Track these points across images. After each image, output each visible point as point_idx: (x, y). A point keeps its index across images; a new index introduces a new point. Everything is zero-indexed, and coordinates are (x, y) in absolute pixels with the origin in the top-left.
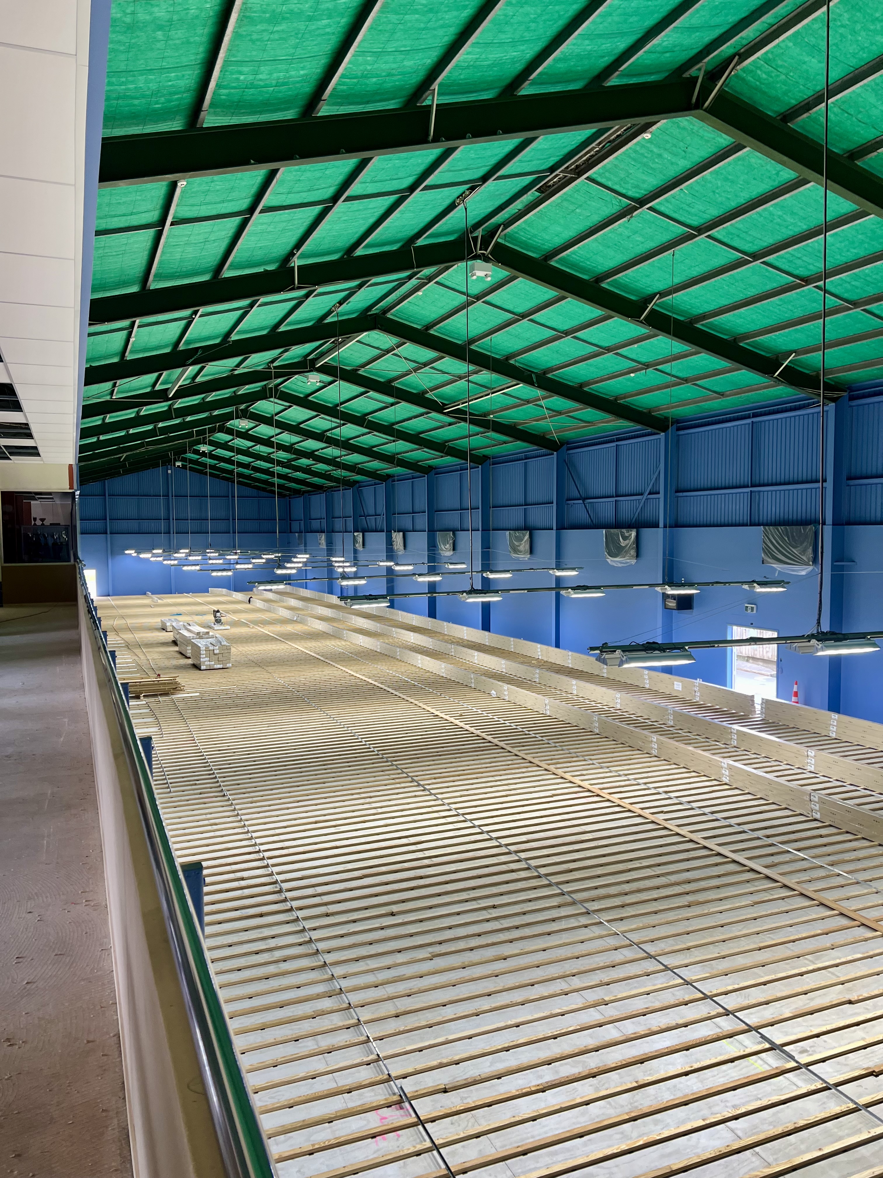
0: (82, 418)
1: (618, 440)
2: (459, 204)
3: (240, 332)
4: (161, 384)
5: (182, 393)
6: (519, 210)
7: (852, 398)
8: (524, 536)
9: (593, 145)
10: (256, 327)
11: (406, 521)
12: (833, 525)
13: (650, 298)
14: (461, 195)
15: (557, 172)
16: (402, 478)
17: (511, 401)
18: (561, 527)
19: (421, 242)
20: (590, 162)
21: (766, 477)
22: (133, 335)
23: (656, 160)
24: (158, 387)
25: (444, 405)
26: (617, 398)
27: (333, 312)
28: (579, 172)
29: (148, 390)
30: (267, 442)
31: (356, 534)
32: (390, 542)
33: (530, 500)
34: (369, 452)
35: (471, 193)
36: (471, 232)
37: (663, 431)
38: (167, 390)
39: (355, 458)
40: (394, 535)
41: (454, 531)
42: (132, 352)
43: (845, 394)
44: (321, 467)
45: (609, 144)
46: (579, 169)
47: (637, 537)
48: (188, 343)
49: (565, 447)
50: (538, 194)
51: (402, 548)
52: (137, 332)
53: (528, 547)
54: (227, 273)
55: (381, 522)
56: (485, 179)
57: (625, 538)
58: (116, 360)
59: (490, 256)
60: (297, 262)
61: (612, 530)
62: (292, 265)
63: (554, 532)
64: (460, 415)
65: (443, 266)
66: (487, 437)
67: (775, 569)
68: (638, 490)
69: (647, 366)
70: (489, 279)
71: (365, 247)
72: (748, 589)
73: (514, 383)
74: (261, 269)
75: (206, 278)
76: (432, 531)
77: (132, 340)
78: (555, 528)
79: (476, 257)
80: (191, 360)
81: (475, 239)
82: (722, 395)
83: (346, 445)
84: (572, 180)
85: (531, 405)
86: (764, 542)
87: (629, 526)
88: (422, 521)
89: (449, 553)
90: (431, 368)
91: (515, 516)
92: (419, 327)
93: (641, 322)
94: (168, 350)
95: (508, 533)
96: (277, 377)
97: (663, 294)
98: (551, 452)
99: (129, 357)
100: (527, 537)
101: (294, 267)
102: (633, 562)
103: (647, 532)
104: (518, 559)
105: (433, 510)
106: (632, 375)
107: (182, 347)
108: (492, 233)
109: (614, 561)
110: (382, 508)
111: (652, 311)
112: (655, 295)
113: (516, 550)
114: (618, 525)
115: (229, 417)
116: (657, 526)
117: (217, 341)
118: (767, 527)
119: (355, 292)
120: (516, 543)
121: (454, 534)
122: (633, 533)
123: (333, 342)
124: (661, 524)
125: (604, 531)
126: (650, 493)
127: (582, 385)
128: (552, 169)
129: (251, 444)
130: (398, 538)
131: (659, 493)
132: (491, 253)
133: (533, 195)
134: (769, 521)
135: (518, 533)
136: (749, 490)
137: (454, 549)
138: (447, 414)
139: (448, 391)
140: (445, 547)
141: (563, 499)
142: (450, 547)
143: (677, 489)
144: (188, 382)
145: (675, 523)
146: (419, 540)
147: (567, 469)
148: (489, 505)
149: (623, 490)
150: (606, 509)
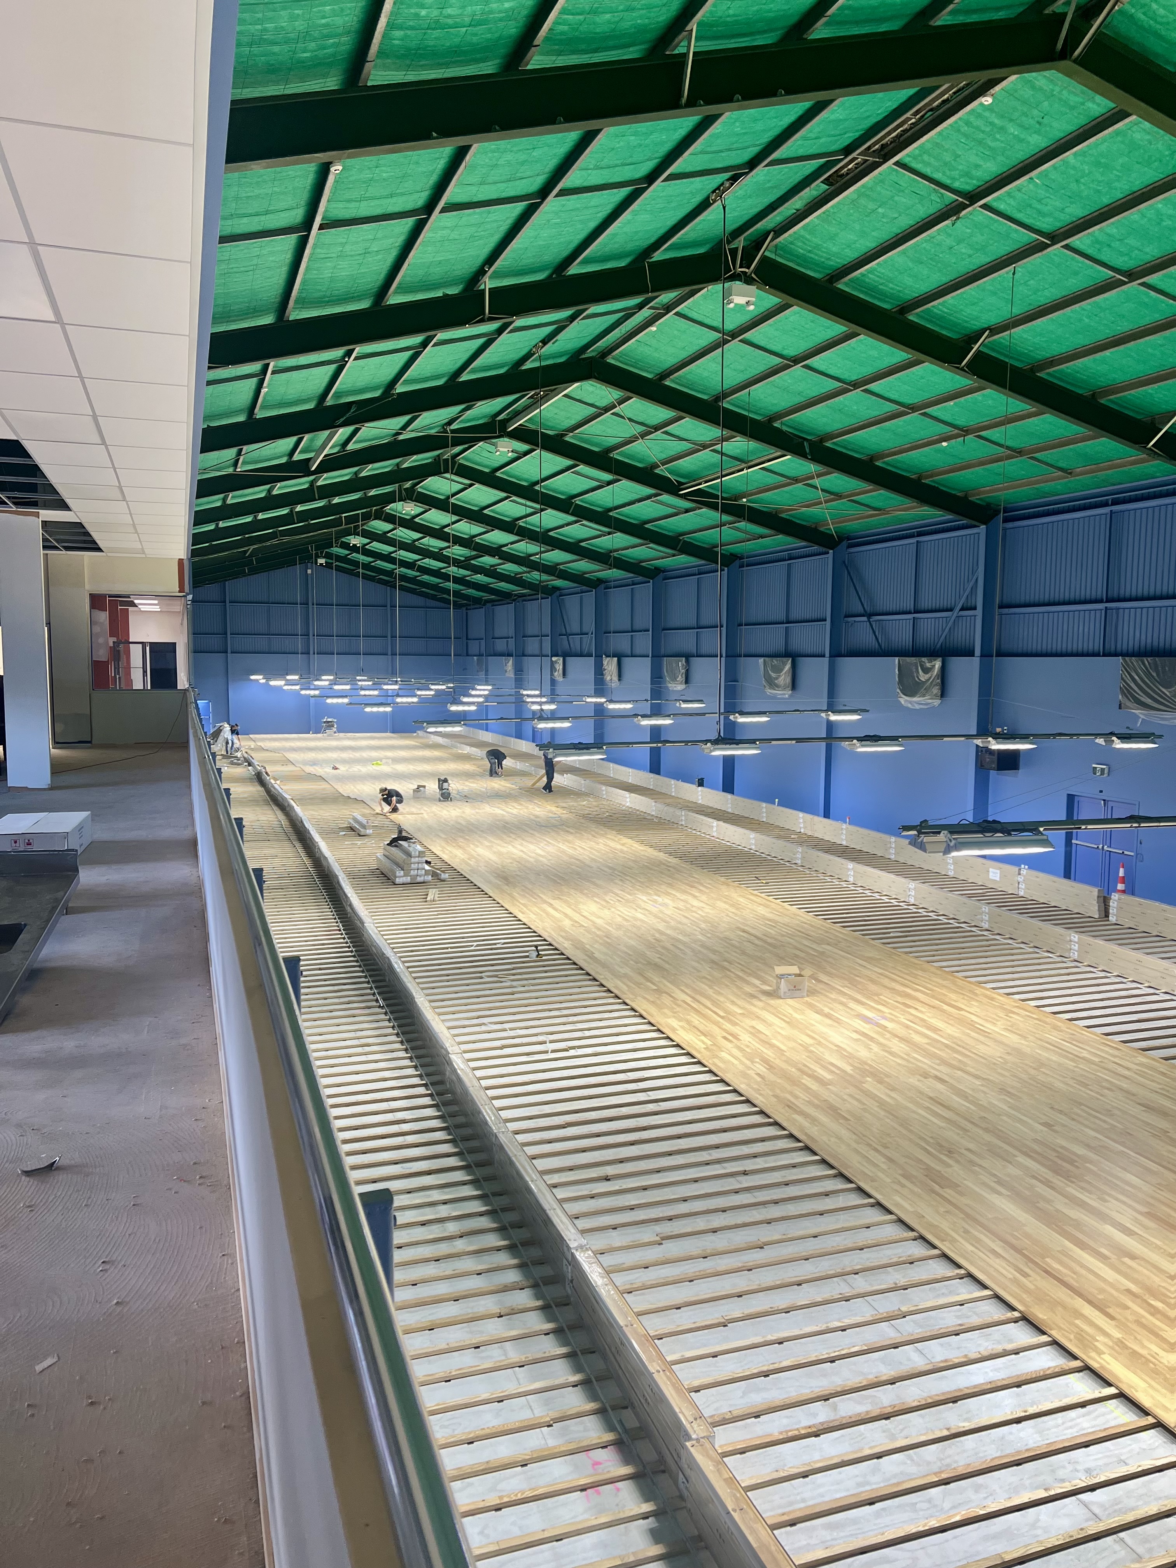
0: (197, 497)
1: (920, 534)
2: (715, 201)
3: (408, 382)
4: (301, 452)
5: (330, 464)
6: (798, 210)
8: (785, 664)
9: (908, 115)
10: (429, 375)
11: (621, 643)
13: (976, 336)
14: (718, 188)
15: (854, 155)
16: (619, 585)
17: (772, 479)
18: (836, 653)
19: (658, 256)
20: (902, 139)
21: (1128, 590)
22: (265, 385)
23: (998, 136)
24: (297, 457)
25: (680, 483)
26: (921, 476)
27: (534, 354)
28: (886, 153)
29: (284, 460)
30: (439, 533)
31: (554, 659)
32: (599, 671)
33: (794, 616)
34: (574, 548)
35: (732, 184)
36: (729, 242)
37: (984, 523)
38: (309, 460)
39: (556, 556)
40: (606, 661)
41: (688, 656)
42: (263, 407)
44: (510, 568)
45: (930, 113)
46: (886, 150)
47: (943, 668)
48: (338, 395)
49: (845, 543)
50: (824, 186)
51: (615, 678)
52: (271, 380)
53: (789, 680)
54: (394, 299)
55: (589, 643)
56: (752, 164)
57: (926, 671)
58: (241, 418)
59: (753, 275)
60: (488, 283)
61: (908, 659)
62: (482, 287)
63: (826, 660)
64: (701, 499)
65: (687, 289)
66: (737, 529)
67: (1137, 718)
68: (945, 604)
69: (965, 431)
70: (752, 307)
71: (582, 263)
72: (1104, 744)
73: (779, 454)
74: (439, 294)
75: (364, 305)
76: (657, 656)
77: (264, 391)
78: (827, 654)
79: (735, 277)
80: (342, 420)
81: (734, 252)
82: (1070, 473)
83: (545, 538)
84: (875, 166)
85: (800, 484)
86: (1122, 679)
87: (932, 654)
88: (644, 642)
89: (680, 687)
90: (665, 433)
91: (773, 638)
92: (650, 376)
93: (962, 369)
94: (311, 406)
95: (761, 660)
96: (454, 445)
97: (995, 330)
98: (824, 550)
99: (259, 414)
100: (788, 666)
101: (484, 290)
102: (937, 702)
103: (958, 664)
104: (774, 697)
105: (660, 628)
106: (944, 444)
107: (329, 401)
108: (757, 244)
109: (910, 702)
110: (590, 625)
111: (978, 352)
112: (983, 331)
113: (772, 684)
114: (916, 652)
115: (390, 498)
116: (971, 654)
117: (377, 394)
118: (1127, 658)
119: (564, 327)
120: (773, 675)
121: (687, 662)
122: (938, 664)
123: (531, 397)
124: (978, 652)
125: (897, 659)
126: (962, 609)
127: (872, 458)
128: (848, 150)
129: (420, 535)
130: (610, 665)
131: (975, 608)
132: (756, 271)
133: (818, 188)
134: (1131, 649)
135: (775, 661)
136: (1101, 606)
137: (687, 681)
138: (683, 497)
139: (687, 464)
140: (674, 679)
141: (840, 616)
142: (681, 679)
143: (1002, 604)
144: (337, 450)
145: (997, 651)
146: (640, 669)
147: (846, 574)
148: (736, 623)
149: (924, 604)
150: (900, 630)
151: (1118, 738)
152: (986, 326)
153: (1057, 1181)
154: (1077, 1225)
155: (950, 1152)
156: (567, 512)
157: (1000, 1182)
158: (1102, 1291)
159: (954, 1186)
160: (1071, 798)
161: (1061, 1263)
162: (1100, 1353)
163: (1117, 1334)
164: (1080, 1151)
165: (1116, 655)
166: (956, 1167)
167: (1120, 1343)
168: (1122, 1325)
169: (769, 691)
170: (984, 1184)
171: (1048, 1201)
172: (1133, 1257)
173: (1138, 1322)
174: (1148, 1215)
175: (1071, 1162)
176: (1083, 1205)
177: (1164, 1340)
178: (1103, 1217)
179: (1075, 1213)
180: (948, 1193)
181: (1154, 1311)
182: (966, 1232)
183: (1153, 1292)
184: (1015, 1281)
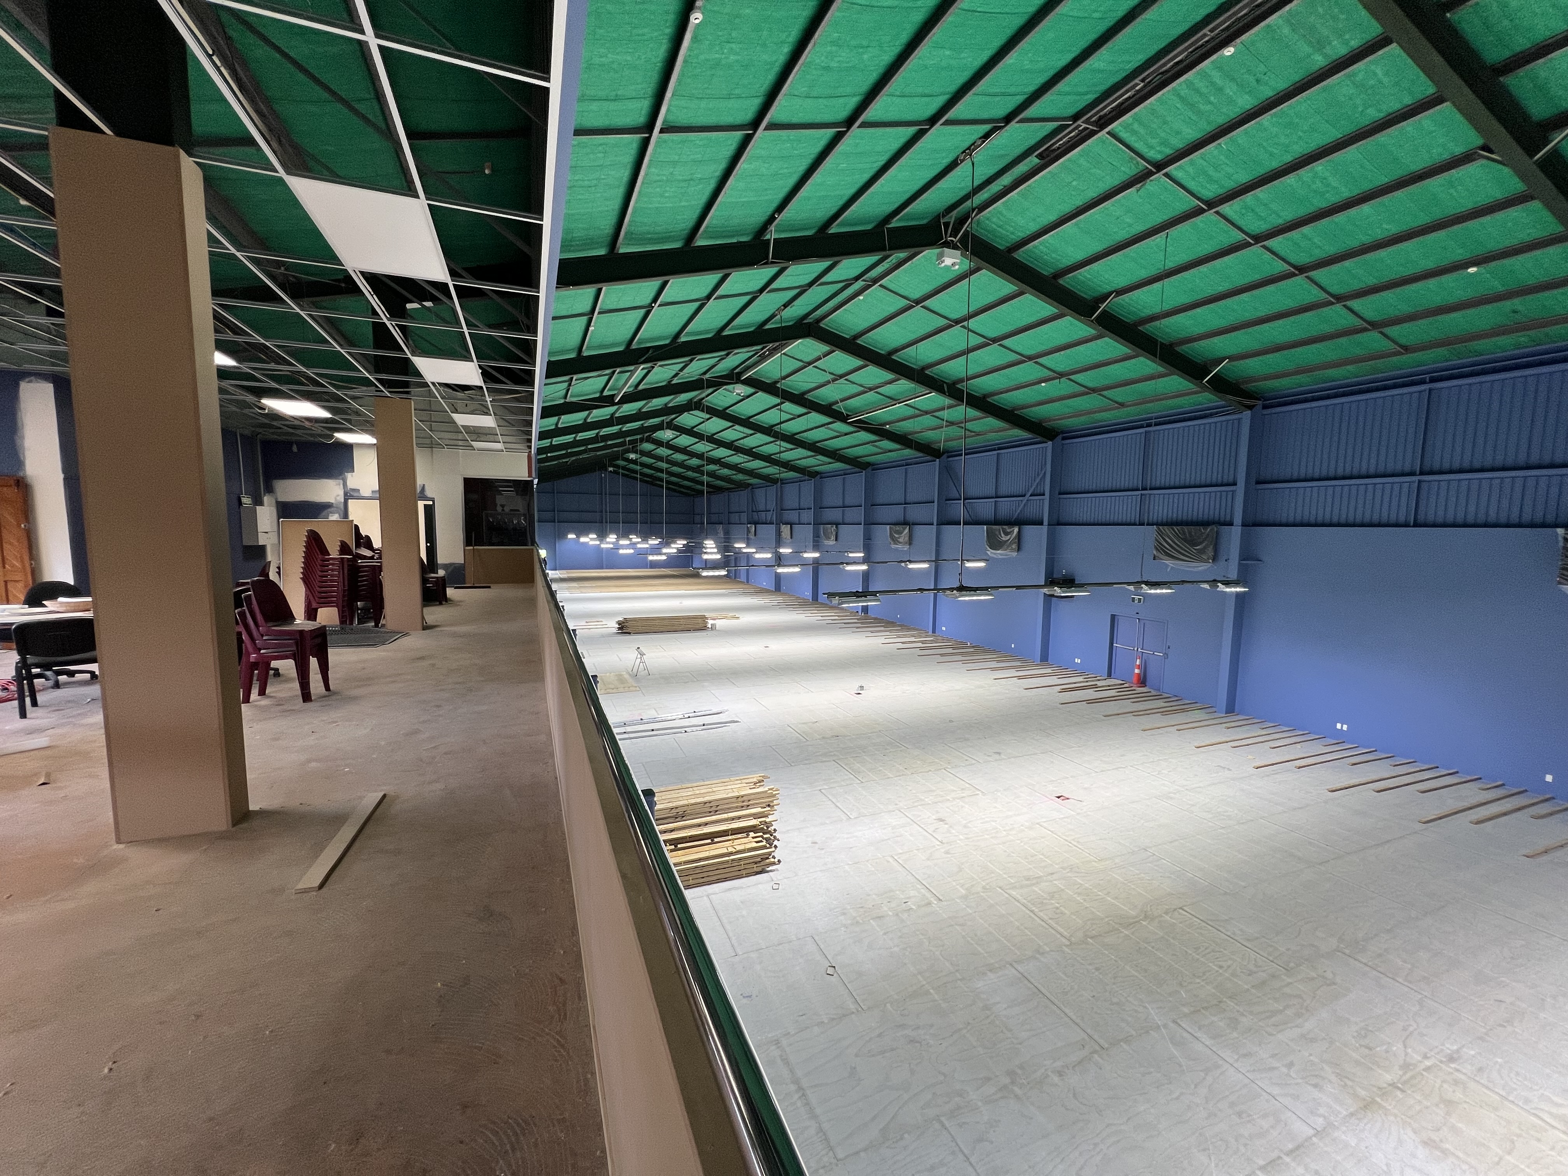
1: (1000, 449)
2: (962, 161)
3: (688, 334)
4: (609, 390)
5: (628, 398)
6: (1005, 187)
7: (1265, 407)
8: (904, 529)
9: (1137, 81)
10: (702, 329)
11: (793, 516)
12: (1242, 526)
13: (1104, 297)
14: (969, 148)
15: (1079, 122)
16: (792, 481)
17: (911, 411)
18: (941, 523)
19: (895, 223)
20: (1123, 106)
21: (1160, 480)
22: (592, 324)
24: (606, 393)
25: (848, 415)
26: (1014, 409)
27: (776, 315)
28: (1103, 123)
29: (597, 395)
30: (683, 450)
31: (749, 526)
32: (779, 533)
33: (908, 500)
34: (768, 459)
35: (984, 142)
36: (944, 216)
37: (1051, 440)
38: (613, 395)
39: (756, 464)
40: (783, 527)
41: (837, 524)
42: (588, 348)
43: (1260, 402)
44: (725, 472)
45: (1160, 76)
46: (1102, 121)
47: (1019, 532)
48: (640, 341)
49: (945, 456)
50: (1037, 161)
51: (789, 537)
52: (597, 318)
53: (907, 539)
54: (700, 242)
55: (771, 516)
56: (1008, 119)
57: (1006, 534)
58: (573, 355)
59: (958, 244)
60: (772, 235)
61: (994, 527)
62: (768, 237)
63: (934, 527)
64: (863, 426)
65: (913, 250)
66: (876, 446)
67: (1167, 566)
68: (1020, 492)
69: (1061, 375)
70: (957, 267)
71: (838, 225)
73: (928, 391)
74: (734, 240)
75: (677, 245)
76: (817, 523)
77: (591, 329)
78: (935, 523)
79: (947, 245)
80: (643, 359)
81: (947, 225)
82: (1122, 405)
83: (750, 453)
84: (1093, 133)
85: (928, 416)
86: (1156, 540)
87: (1011, 523)
88: (808, 516)
89: (832, 542)
90: (846, 380)
91: (896, 513)
92: (847, 337)
93: (1092, 321)
94: (621, 349)
95: (888, 527)
96: (708, 387)
97: (1120, 292)
98: (934, 459)
99: (586, 353)
100: (907, 531)
101: (769, 240)
102: (1015, 554)
103: (1029, 530)
104: (896, 550)
105: (819, 507)
106: (1043, 384)
107: (634, 346)
108: (962, 220)
109: (995, 554)
110: (772, 505)
111: (1104, 312)
112: (1110, 293)
113: (895, 541)
114: (997, 522)
115: (660, 427)
116: (1041, 523)
117: (667, 342)
118: (1161, 527)
119: (805, 291)
120: (896, 536)
121: (836, 527)
122: (1016, 530)
123: (760, 356)
124: (1046, 522)
125: (985, 527)
126: (1031, 496)
127: (985, 396)
128: (1076, 117)
129: (672, 452)
130: (785, 530)
131: (1044, 495)
132: (960, 241)
133: (1033, 161)
134: (1165, 520)
135: (898, 528)
136: (1139, 492)
137: (836, 540)
138: (850, 423)
139: (854, 403)
140: (828, 538)
141: (945, 499)
142: (833, 538)
143: (1061, 492)
144: (631, 389)
145: (1057, 522)
146: (807, 531)
147: (948, 473)
148: (871, 504)
149: (1001, 493)
150: (985, 509)
151: (1223, 584)
152: (1113, 289)
156: (769, 435)
160: (1113, 617)
165: (1153, 525)
169: (893, 546)
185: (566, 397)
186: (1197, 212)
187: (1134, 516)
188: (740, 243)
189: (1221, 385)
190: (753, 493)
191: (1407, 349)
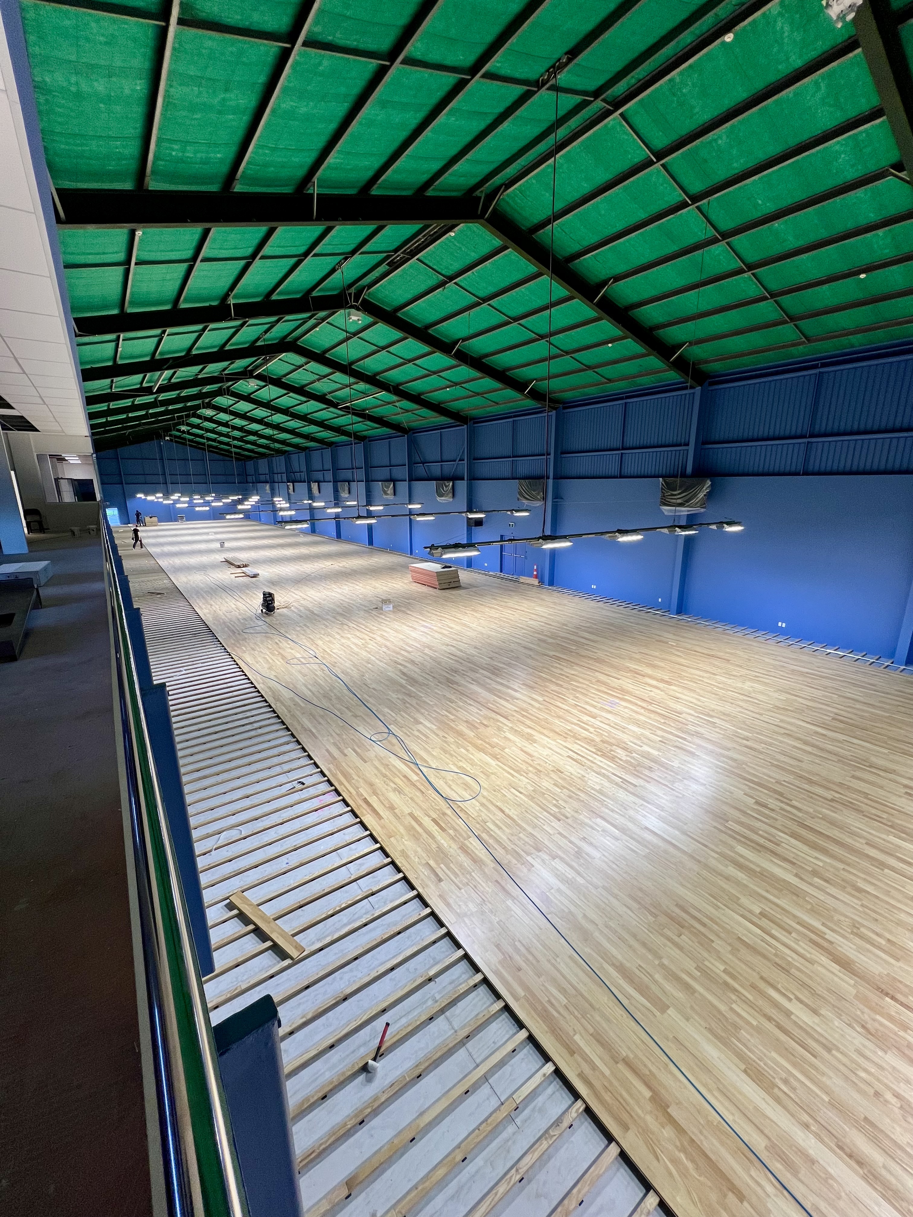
1: (442, 428)
2: (338, 269)
3: (198, 349)
5: (163, 389)
6: (376, 277)
7: (564, 408)
8: (390, 484)
9: (420, 237)
10: (209, 345)
11: (319, 476)
12: (553, 479)
13: (456, 342)
14: (339, 263)
15: (399, 253)
16: (315, 449)
17: (378, 402)
18: (411, 480)
19: (315, 294)
20: (419, 248)
21: (520, 452)
22: (120, 346)
23: (458, 252)
24: (145, 385)
25: (338, 403)
26: (440, 403)
27: (261, 338)
28: (413, 254)
29: (138, 386)
30: (226, 425)
31: (288, 484)
32: (310, 490)
33: (393, 463)
34: (293, 432)
35: (345, 261)
36: (347, 290)
37: (466, 424)
38: (151, 387)
39: (285, 436)
40: (312, 484)
41: (349, 482)
42: (121, 358)
43: (561, 405)
44: (263, 441)
46: (412, 252)
47: (453, 485)
48: (161, 354)
49: (411, 432)
50: (387, 267)
51: (317, 492)
52: (123, 344)
53: (392, 491)
54: (183, 305)
55: (304, 475)
56: (353, 252)
57: (446, 486)
58: (110, 363)
59: (360, 307)
60: (232, 301)
61: (439, 482)
62: (229, 302)
63: (407, 483)
64: (349, 411)
65: (331, 311)
67: (524, 504)
68: (453, 458)
69: (456, 384)
70: (360, 322)
71: (277, 294)
72: (510, 514)
73: (379, 391)
74: (207, 304)
75: (168, 307)
76: (335, 481)
77: (120, 349)
78: (407, 480)
79: (352, 307)
80: (166, 367)
81: (350, 294)
83: (278, 427)
84: (408, 260)
85: (390, 405)
86: (518, 488)
87: (449, 479)
88: (329, 476)
89: (347, 495)
90: (329, 379)
91: (384, 473)
92: (319, 352)
93: (452, 356)
94: (147, 358)
95: (380, 483)
96: (227, 381)
97: (465, 339)
98: (403, 434)
99: (119, 361)
100: (392, 486)
101: (230, 304)
102: (451, 499)
103: (458, 483)
104: (387, 498)
105: (336, 469)
106: (448, 389)
107: (158, 357)
108: (360, 291)
109: (441, 499)
110: (303, 468)
111: (458, 350)
112: (459, 340)
113: (386, 493)
114: (443, 479)
115: (198, 407)
116: (463, 479)
117: (183, 354)
118: (520, 480)
119: (274, 325)
120: (386, 489)
121: (349, 484)
122: (451, 484)
123: (263, 359)
124: (466, 478)
125: (435, 482)
126: (459, 460)
127: (419, 394)
128: (396, 250)
129: (216, 425)
130: (315, 486)
131: (464, 460)
132: (361, 304)
133: (384, 268)
134: (521, 476)
135: (386, 483)
136: (511, 459)
137: (349, 493)
138: (340, 409)
141: (412, 463)
142: (347, 491)
143: (474, 458)
144: (166, 382)
145: (473, 478)
146: (328, 488)
147: (413, 445)
148: (369, 466)
149: (444, 458)
150: (436, 469)
151: (516, 511)
152: (460, 337)
153: (493, 677)
154: (499, 691)
155: (456, 672)
156: (287, 415)
157: (473, 680)
158: (506, 712)
159: (457, 683)
161: (493, 704)
162: (504, 732)
163: (510, 725)
164: (502, 665)
165: (516, 479)
166: (458, 677)
167: (511, 728)
168: (512, 722)
169: (385, 496)
170: (468, 681)
171: (490, 684)
172: (517, 699)
173: (518, 720)
174: (523, 684)
175: (498, 670)
176: (502, 684)
177: (526, 725)
178: (508, 687)
179: (499, 687)
180: (455, 686)
181: (523, 716)
182: (461, 699)
183: (522, 709)
184: (477, 713)
185: (111, 387)
186: (477, 304)
187: (508, 474)
188: (211, 307)
189: (535, 395)
190: (289, 459)
191: (610, 381)
